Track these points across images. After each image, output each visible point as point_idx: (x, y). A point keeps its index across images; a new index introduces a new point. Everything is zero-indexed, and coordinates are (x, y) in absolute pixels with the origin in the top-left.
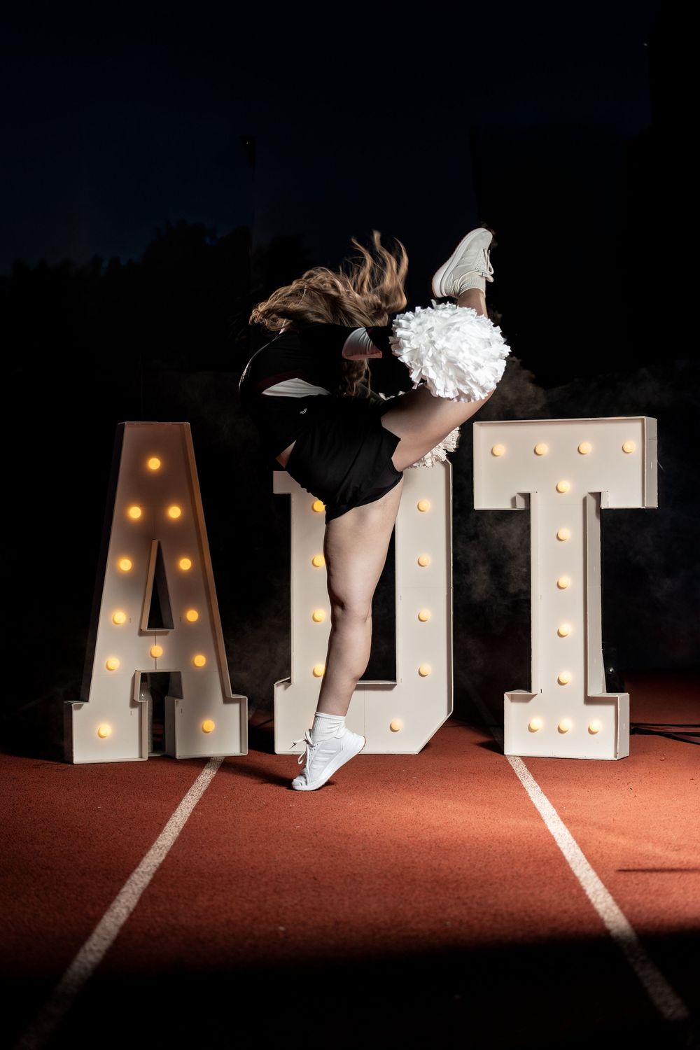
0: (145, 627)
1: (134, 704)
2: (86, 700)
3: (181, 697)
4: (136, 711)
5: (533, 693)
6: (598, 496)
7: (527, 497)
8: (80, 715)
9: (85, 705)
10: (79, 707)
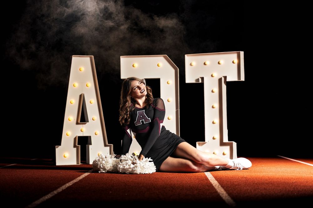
0: (79, 121)
1: (75, 146)
2: (60, 145)
3: (91, 144)
4: (75, 149)
5: (206, 142)
6: (225, 77)
7: (203, 79)
8: (58, 150)
9: (60, 146)
10: (57, 147)
